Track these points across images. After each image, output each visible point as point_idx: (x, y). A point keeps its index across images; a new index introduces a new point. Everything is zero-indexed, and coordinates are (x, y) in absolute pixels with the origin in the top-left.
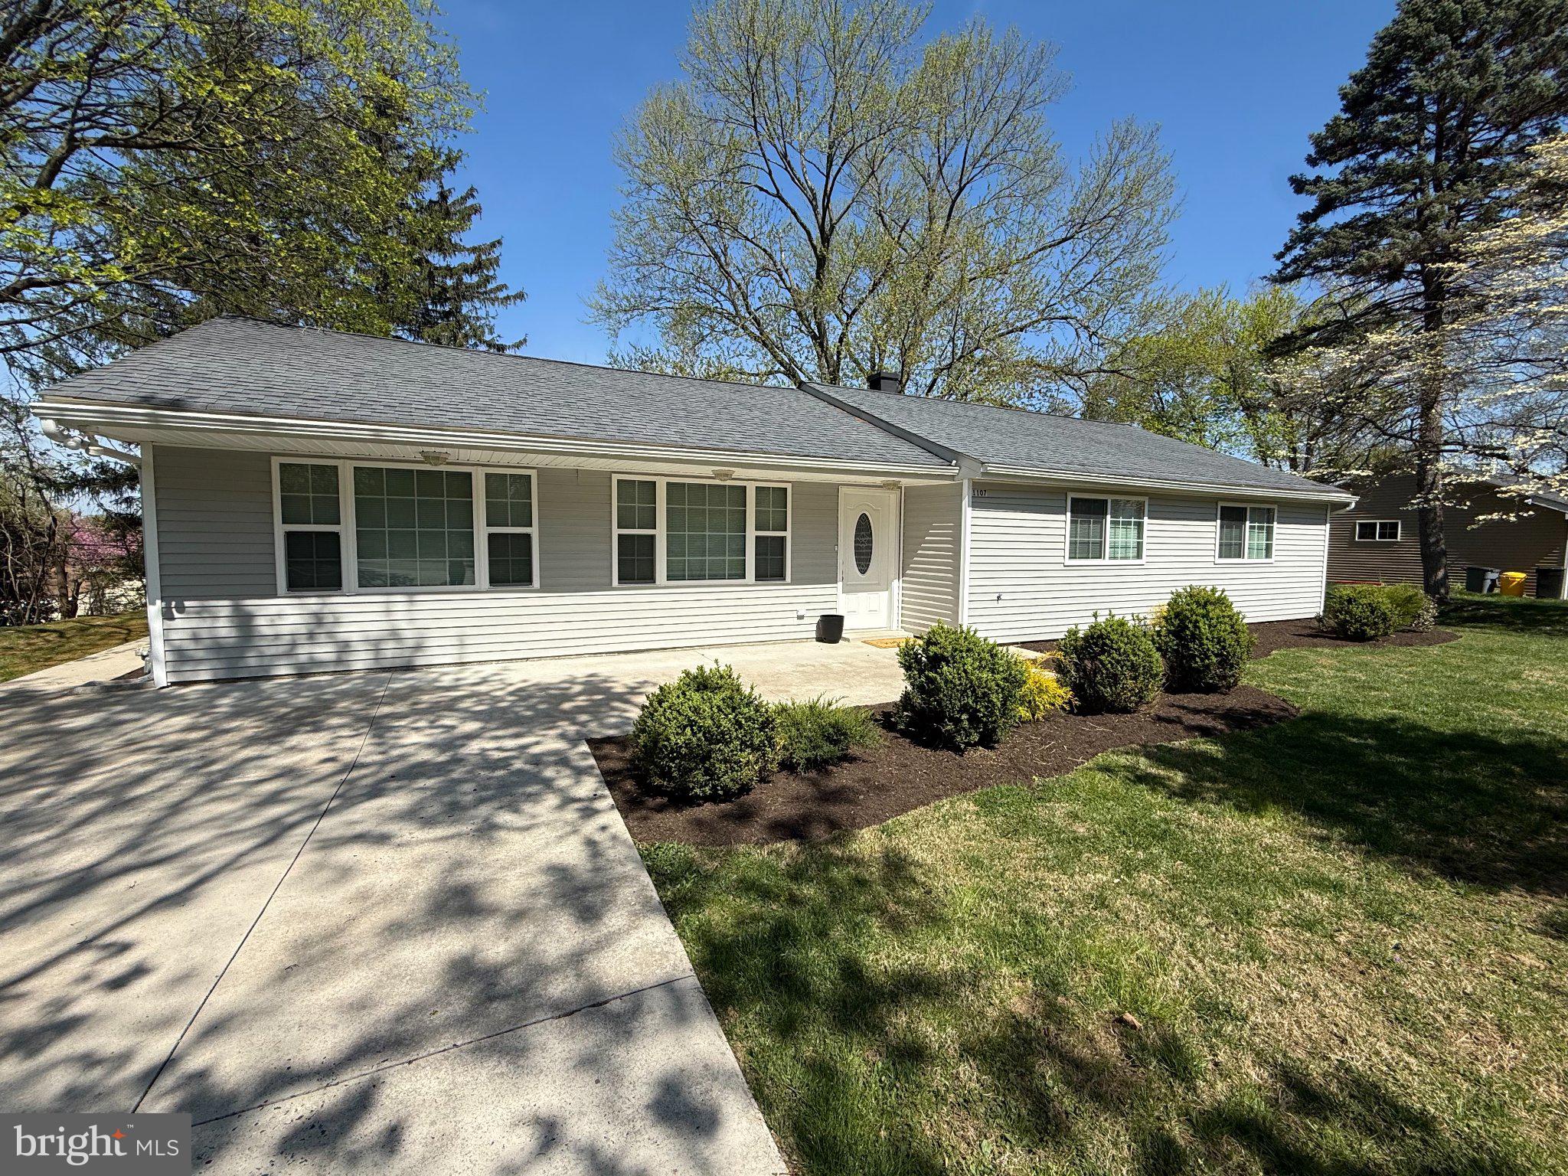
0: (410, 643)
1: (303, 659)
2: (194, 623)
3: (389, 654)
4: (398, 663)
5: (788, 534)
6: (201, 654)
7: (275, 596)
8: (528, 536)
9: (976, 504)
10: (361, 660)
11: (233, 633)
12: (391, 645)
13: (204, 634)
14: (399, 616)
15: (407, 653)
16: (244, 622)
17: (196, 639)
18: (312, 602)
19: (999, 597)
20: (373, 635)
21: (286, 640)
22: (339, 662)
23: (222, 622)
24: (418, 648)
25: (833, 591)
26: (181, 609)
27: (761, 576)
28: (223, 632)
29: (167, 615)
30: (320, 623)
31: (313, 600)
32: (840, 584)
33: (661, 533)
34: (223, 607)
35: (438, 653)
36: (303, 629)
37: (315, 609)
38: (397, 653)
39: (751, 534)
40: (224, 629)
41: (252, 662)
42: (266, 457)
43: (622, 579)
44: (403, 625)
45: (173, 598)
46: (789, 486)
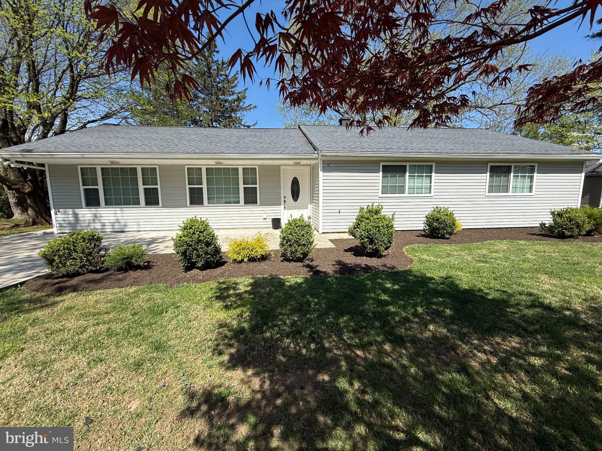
0: (123, 224)
1: (92, 227)
2: (63, 216)
3: (117, 227)
4: (120, 230)
5: (257, 186)
6: (65, 225)
7: (82, 208)
8: (157, 189)
9: (324, 170)
10: (108, 229)
11: (73, 219)
12: (117, 224)
13: (66, 219)
14: (119, 215)
15: (122, 227)
16: (76, 215)
17: (64, 220)
18: (93, 210)
19: (339, 212)
20: (112, 221)
21: (87, 221)
22: (102, 229)
23: (70, 216)
24: (125, 225)
25: (279, 209)
26: (59, 212)
27: (246, 202)
28: (71, 219)
29: (56, 214)
30: (96, 217)
31: (94, 210)
32: (282, 206)
33: (204, 186)
34: (70, 211)
35: (132, 227)
36: (91, 218)
37: (94, 212)
38: (119, 227)
39: (242, 186)
40: (71, 218)
41: (79, 228)
42: (76, 166)
43: (191, 203)
44: (120, 218)
45: (57, 208)
46: (257, 167)
